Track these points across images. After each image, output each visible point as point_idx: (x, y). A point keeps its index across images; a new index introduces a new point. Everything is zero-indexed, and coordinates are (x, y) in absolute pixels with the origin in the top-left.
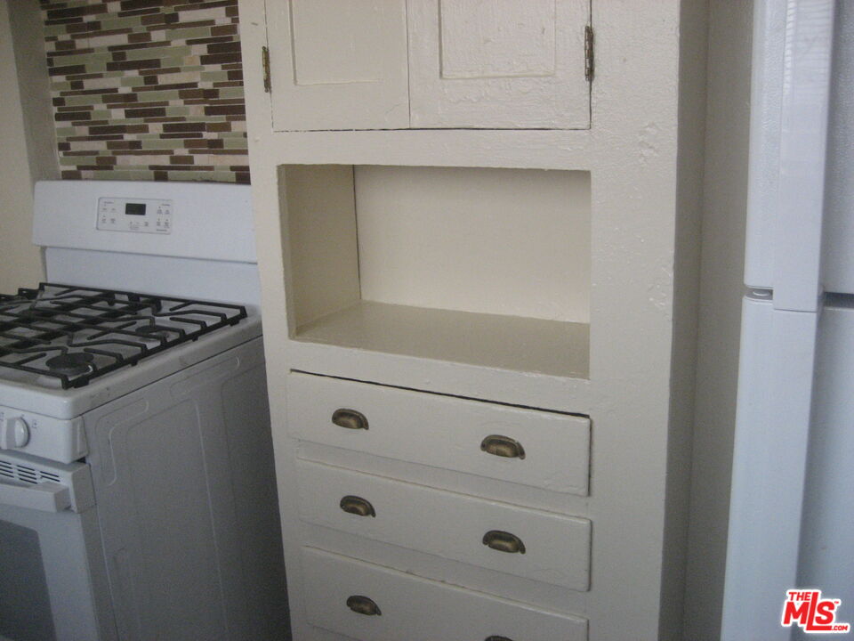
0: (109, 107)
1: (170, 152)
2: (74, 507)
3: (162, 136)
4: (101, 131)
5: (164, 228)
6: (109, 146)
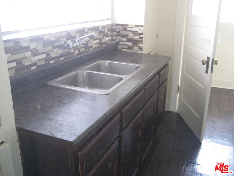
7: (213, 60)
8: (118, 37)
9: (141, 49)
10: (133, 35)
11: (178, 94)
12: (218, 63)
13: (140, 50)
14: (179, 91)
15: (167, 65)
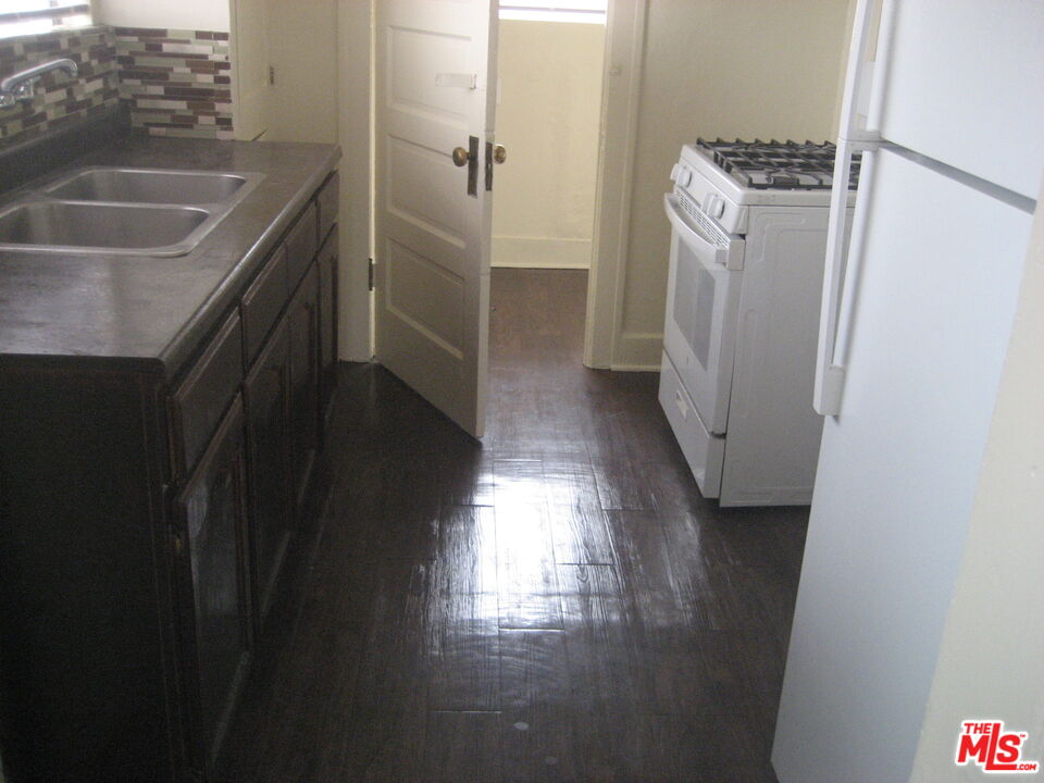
2: (727, 265)
7: (489, 146)
8: (126, 81)
9: (225, 123)
10: (188, 70)
11: (373, 293)
12: (508, 155)
13: (222, 129)
14: (374, 280)
15: (331, 177)
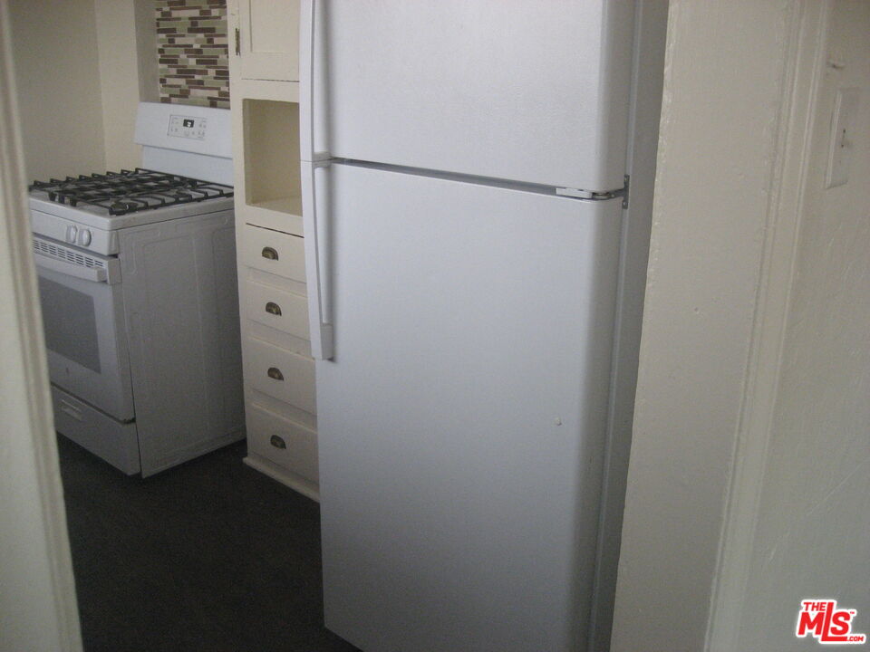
0: (188, 57)
1: (218, 89)
2: (108, 282)
3: (215, 78)
4: (184, 72)
5: (201, 136)
6: (187, 83)
